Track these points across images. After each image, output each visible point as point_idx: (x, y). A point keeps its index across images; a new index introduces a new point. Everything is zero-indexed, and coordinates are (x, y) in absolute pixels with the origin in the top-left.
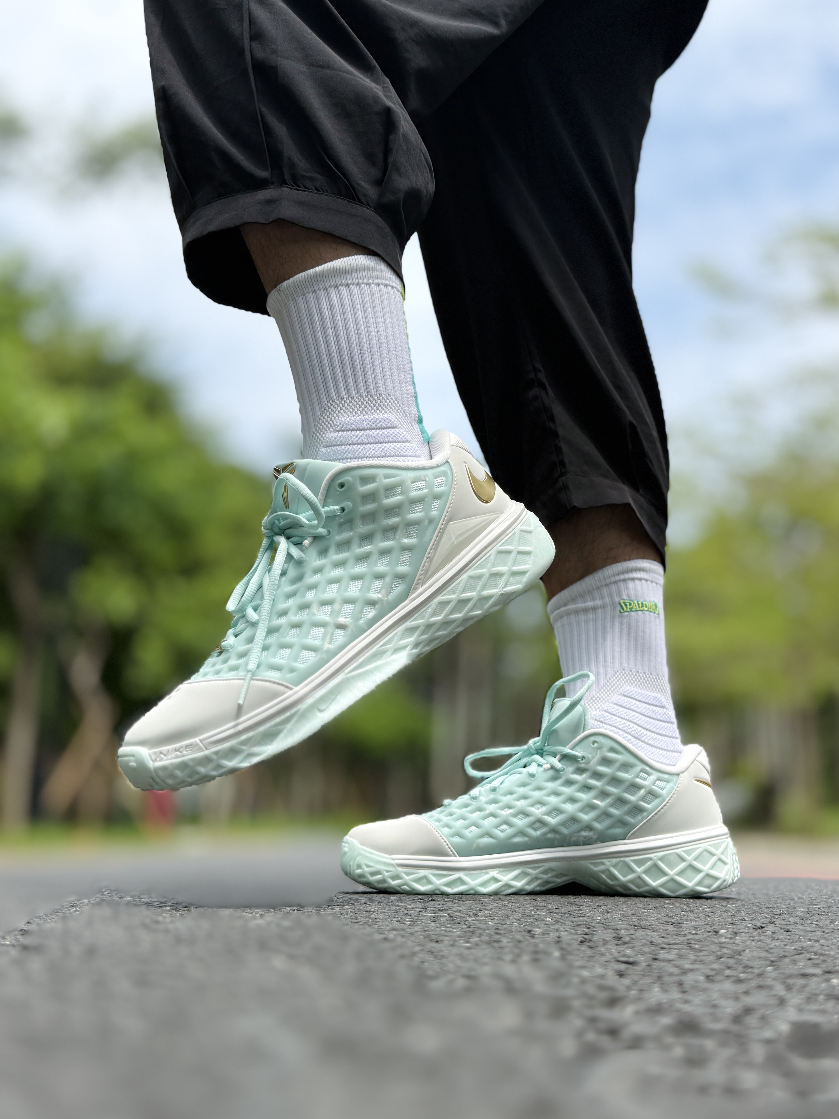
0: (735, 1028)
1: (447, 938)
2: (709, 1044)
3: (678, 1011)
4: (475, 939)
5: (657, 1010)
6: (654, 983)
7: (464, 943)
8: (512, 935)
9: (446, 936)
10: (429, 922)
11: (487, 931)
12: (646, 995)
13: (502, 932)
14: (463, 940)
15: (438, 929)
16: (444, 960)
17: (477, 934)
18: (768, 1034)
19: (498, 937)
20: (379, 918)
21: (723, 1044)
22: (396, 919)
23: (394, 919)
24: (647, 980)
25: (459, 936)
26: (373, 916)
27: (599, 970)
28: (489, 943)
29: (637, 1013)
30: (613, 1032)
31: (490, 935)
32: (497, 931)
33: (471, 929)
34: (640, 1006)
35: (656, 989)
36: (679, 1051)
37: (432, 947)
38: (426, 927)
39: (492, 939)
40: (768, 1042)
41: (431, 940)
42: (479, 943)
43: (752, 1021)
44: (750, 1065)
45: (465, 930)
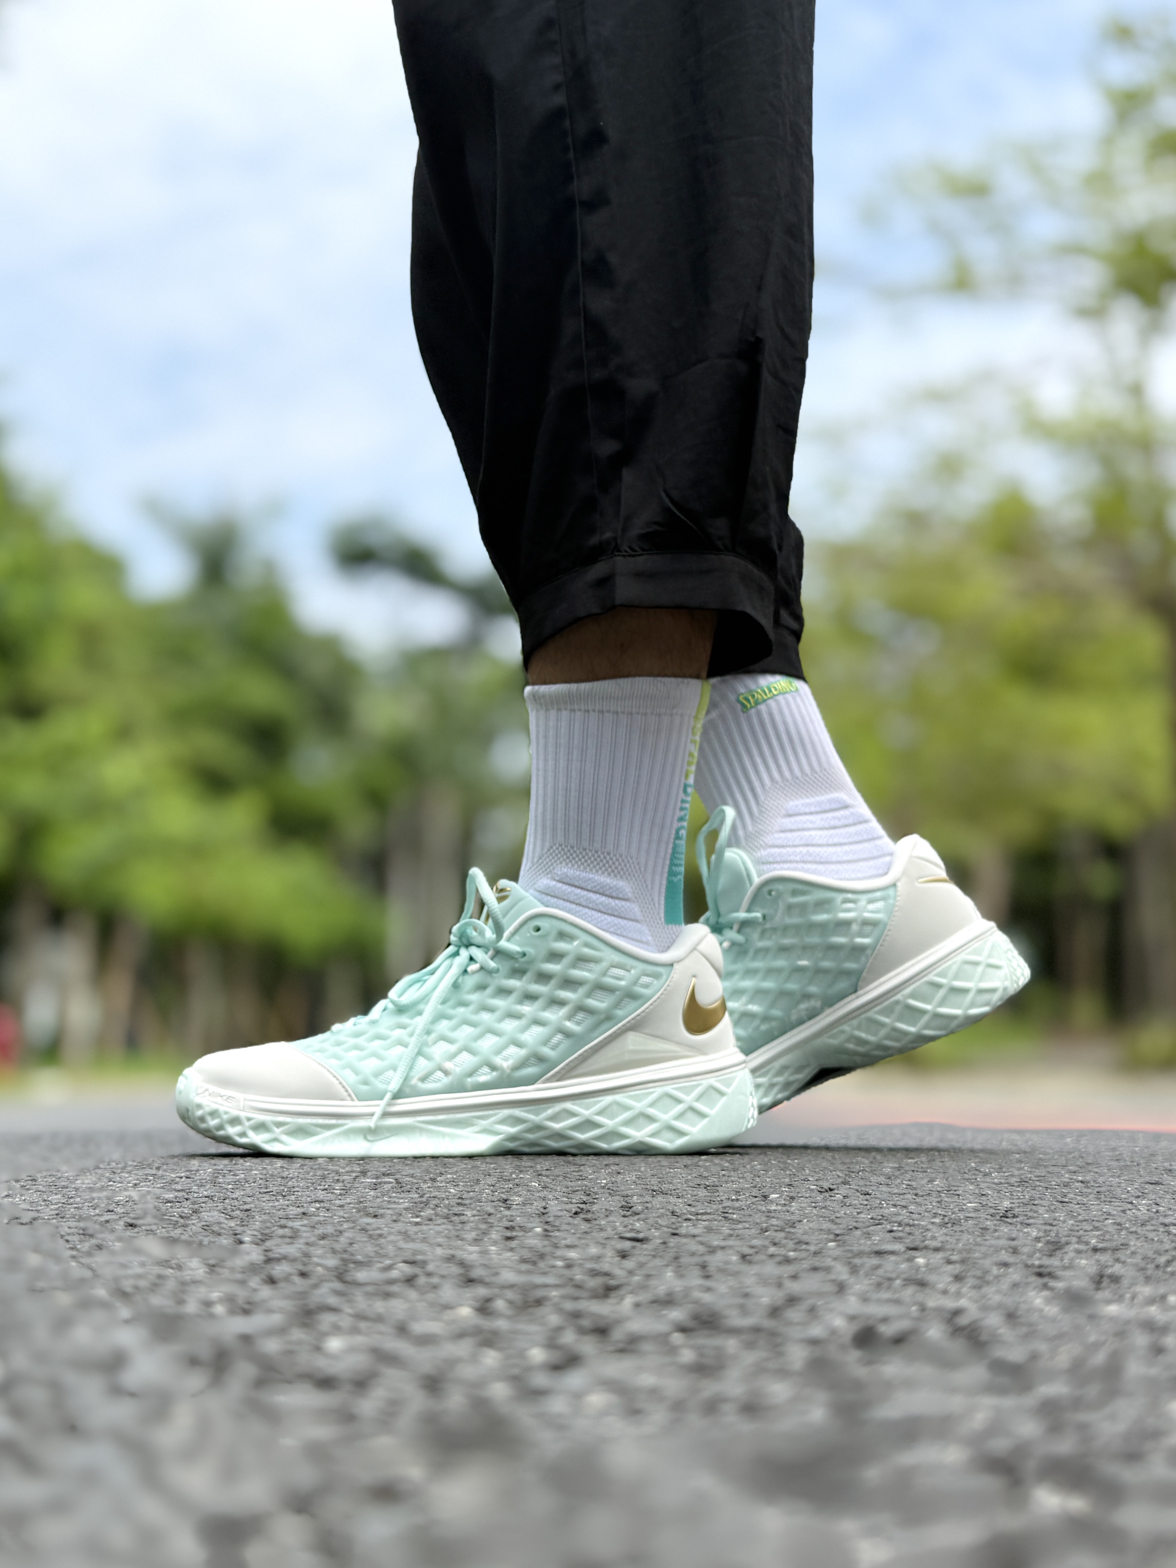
0: (768, 1323)
1: (389, 1212)
2: (731, 1344)
3: (696, 1302)
4: (428, 1212)
5: (668, 1301)
6: (667, 1266)
7: (412, 1217)
8: (481, 1206)
9: (388, 1209)
10: (367, 1190)
11: (447, 1202)
12: (653, 1282)
13: (467, 1202)
14: (411, 1213)
15: (379, 1200)
16: (382, 1241)
17: (432, 1206)
18: (816, 1331)
19: (461, 1208)
20: (298, 1186)
21: (750, 1346)
22: (322, 1187)
23: (318, 1188)
24: (658, 1262)
25: (406, 1209)
26: (290, 1183)
27: (594, 1250)
28: (447, 1217)
29: (637, 1305)
30: (601, 1331)
31: (448, 1208)
32: (460, 1201)
33: (424, 1199)
34: (643, 1297)
35: (669, 1274)
36: (687, 1356)
37: (368, 1224)
38: (362, 1197)
39: (451, 1212)
40: (814, 1342)
41: (368, 1215)
42: (434, 1217)
43: (794, 1314)
44: (783, 1373)
45: (416, 1200)
